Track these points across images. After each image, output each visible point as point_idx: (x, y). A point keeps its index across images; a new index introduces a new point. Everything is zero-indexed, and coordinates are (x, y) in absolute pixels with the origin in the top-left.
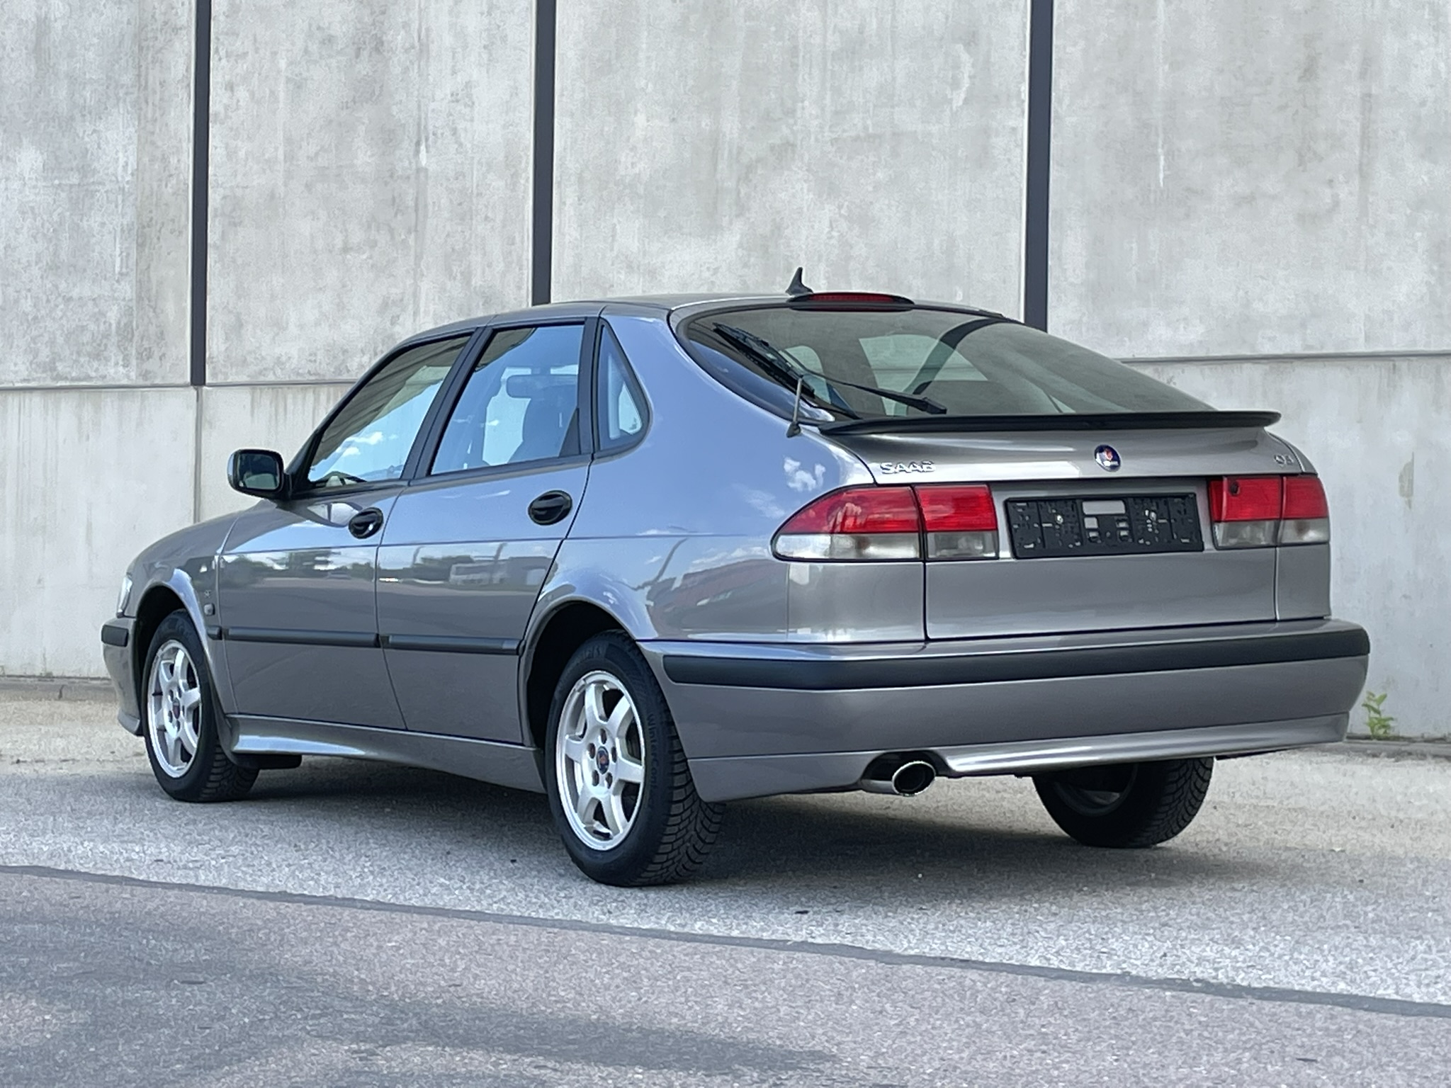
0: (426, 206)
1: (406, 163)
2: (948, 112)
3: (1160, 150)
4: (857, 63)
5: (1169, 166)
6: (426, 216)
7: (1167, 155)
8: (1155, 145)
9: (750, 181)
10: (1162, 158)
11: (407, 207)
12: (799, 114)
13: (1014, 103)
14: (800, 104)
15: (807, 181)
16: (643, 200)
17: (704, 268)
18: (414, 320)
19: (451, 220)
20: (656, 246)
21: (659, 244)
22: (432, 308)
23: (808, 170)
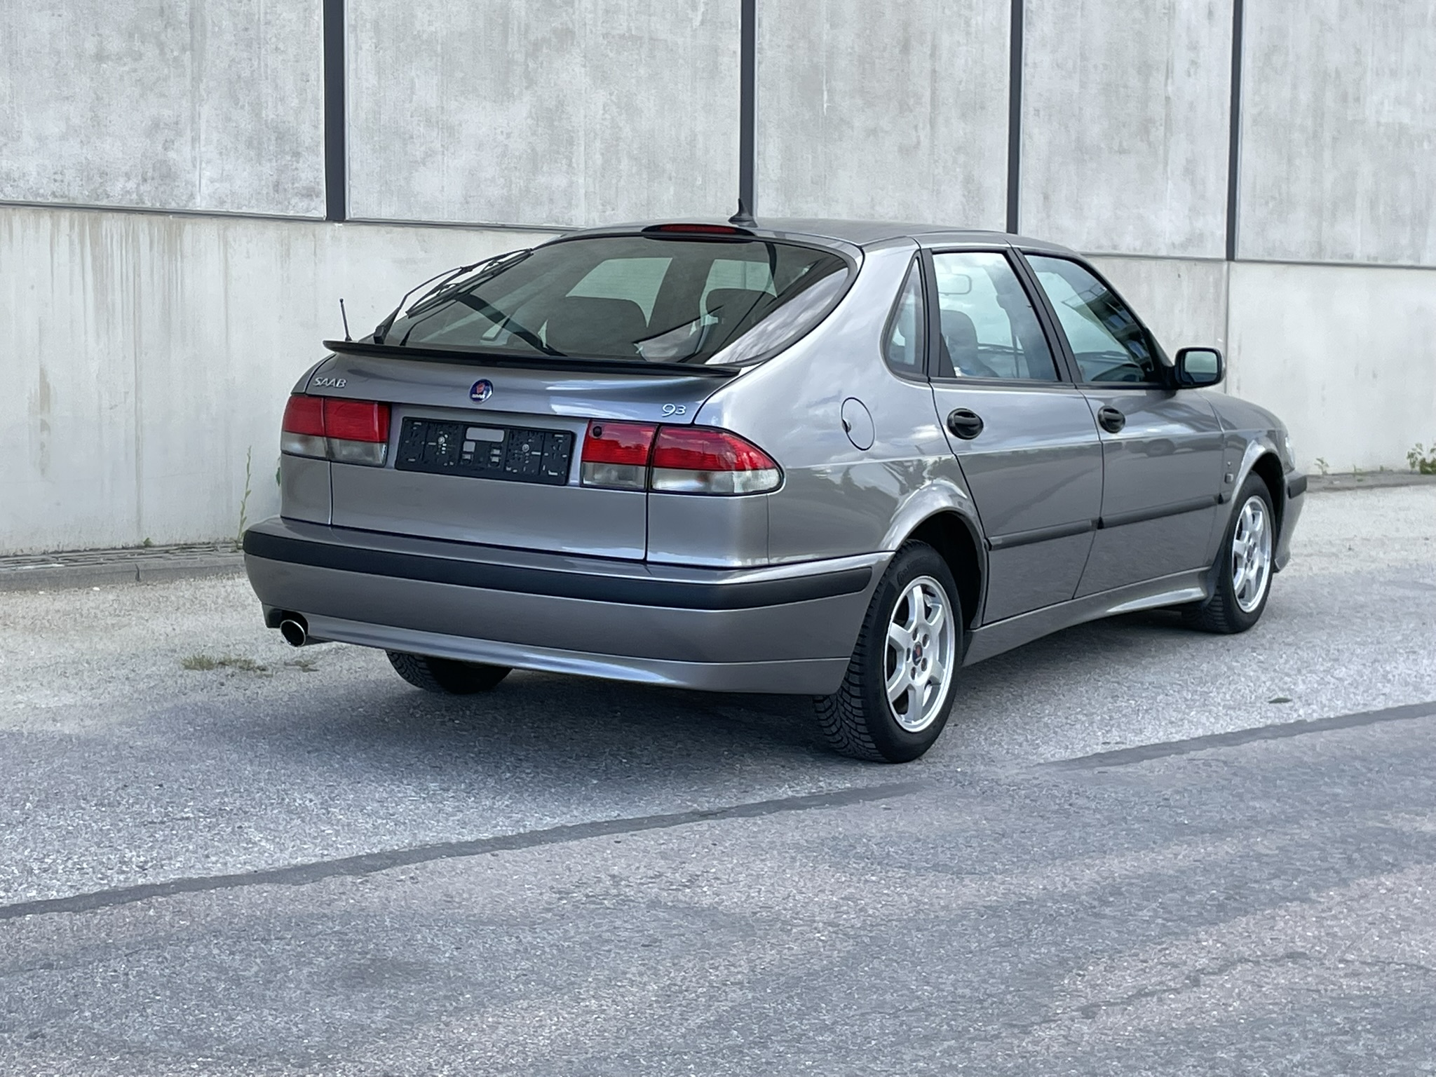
0: (203, 24)
2: (689, 29)
3: (824, 88)
5: (829, 100)
6: (204, 35)
7: (828, 91)
8: (822, 83)
9: (537, 57)
10: (825, 93)
11: (181, 23)
12: (577, 5)
13: (734, 30)
15: (584, 66)
16: (440, 59)
17: (498, 131)
18: (193, 148)
19: (236, 44)
20: (454, 105)
21: (456, 103)
22: (215, 136)
23: (585, 57)
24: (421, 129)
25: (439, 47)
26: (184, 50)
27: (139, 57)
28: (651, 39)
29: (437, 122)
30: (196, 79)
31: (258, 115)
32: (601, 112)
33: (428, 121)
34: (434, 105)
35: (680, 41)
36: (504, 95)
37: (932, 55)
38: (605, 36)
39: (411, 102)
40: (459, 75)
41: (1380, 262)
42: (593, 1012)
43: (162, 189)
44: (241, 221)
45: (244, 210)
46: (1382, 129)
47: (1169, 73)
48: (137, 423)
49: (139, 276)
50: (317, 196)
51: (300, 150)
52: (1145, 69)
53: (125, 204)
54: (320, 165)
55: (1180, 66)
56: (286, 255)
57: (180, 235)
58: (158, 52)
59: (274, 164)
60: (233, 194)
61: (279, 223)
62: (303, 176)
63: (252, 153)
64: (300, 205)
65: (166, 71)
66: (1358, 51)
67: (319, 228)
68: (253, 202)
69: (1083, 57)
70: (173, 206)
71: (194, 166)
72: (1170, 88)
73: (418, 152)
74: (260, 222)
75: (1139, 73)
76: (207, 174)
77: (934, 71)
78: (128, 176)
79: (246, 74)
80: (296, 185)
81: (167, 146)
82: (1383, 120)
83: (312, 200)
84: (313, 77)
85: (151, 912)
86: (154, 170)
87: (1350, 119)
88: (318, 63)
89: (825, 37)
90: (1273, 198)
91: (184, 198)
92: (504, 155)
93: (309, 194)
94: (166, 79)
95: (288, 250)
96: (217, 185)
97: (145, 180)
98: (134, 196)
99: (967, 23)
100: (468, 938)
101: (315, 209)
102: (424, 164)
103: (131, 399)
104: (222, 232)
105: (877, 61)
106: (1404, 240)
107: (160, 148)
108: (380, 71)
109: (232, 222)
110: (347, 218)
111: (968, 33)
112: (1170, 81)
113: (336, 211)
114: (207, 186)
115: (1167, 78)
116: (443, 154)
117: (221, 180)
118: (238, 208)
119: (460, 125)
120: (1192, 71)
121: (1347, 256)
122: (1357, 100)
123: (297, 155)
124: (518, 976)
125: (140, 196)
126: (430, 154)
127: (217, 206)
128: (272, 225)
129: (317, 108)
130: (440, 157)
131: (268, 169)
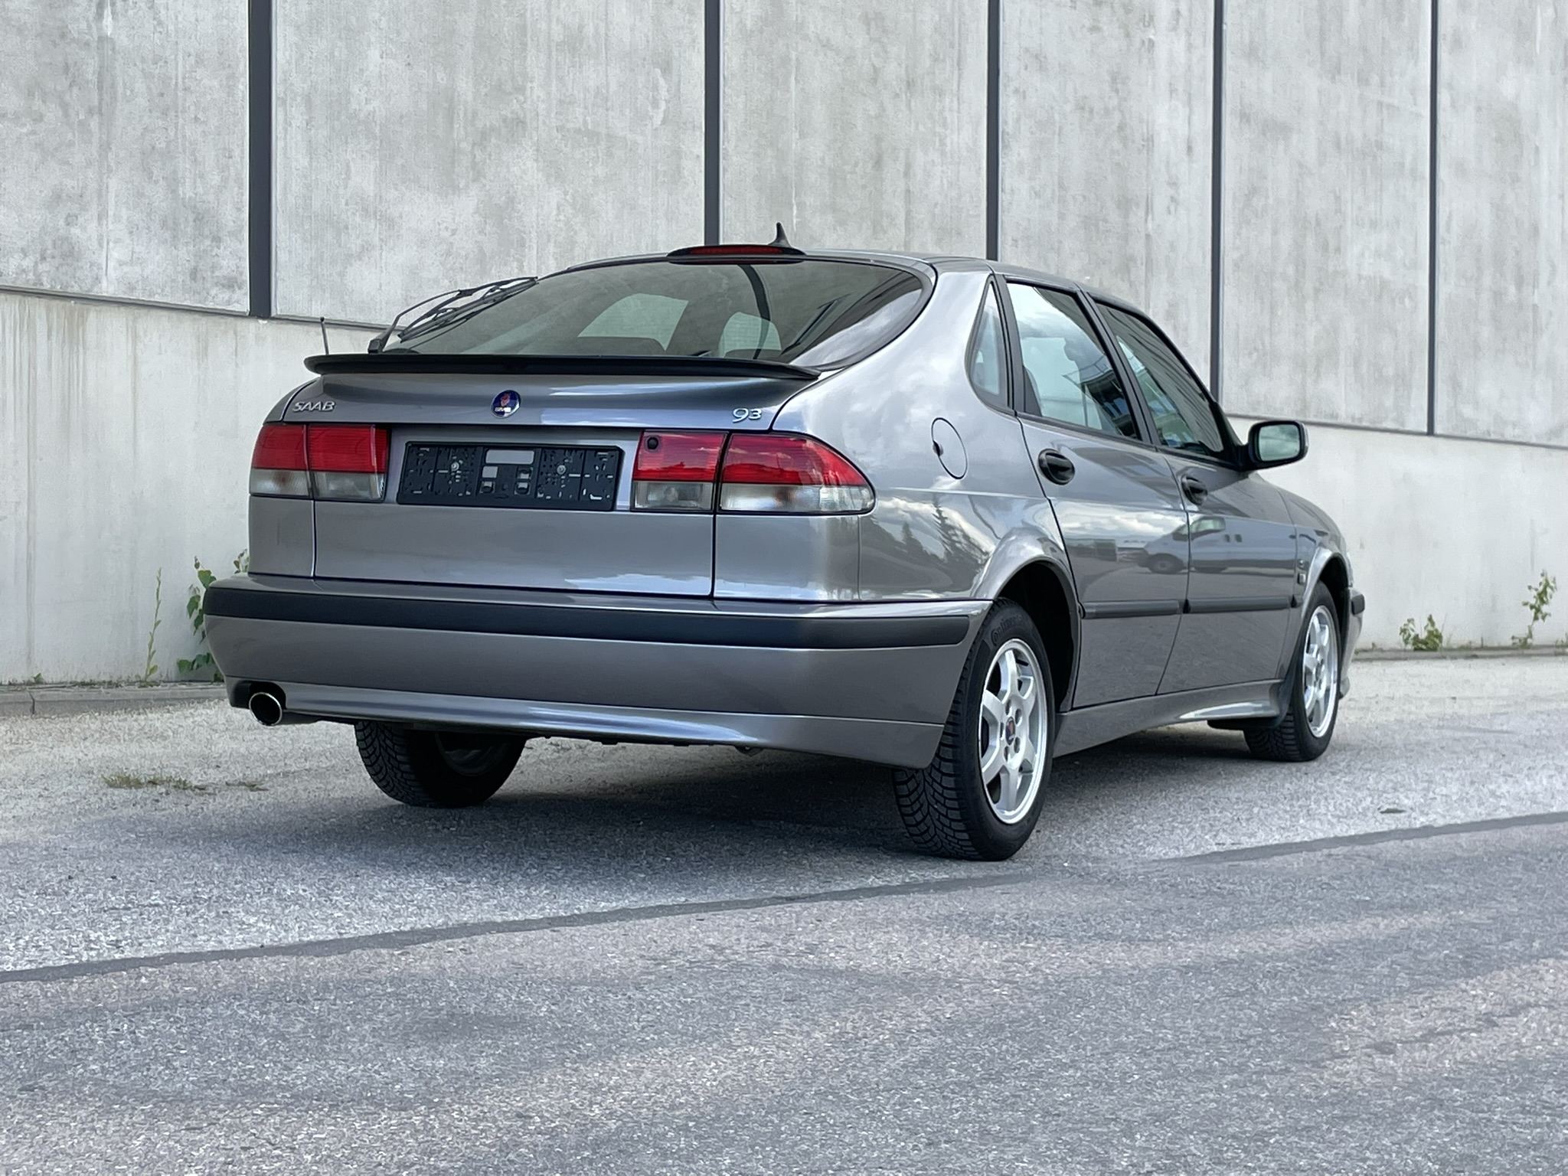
0: (113, 86)
1: (83, 26)
2: (649, 127)
3: (794, 201)
4: (577, 59)
5: (799, 215)
6: (114, 98)
7: (798, 205)
8: (791, 196)
9: (485, 148)
10: (795, 207)
11: (87, 82)
12: (528, 92)
13: (698, 133)
14: (529, 85)
15: (536, 160)
16: (378, 142)
17: (442, 227)
18: (100, 224)
19: (150, 111)
20: (393, 194)
21: (396, 193)
22: (124, 213)
23: (538, 150)
24: (358, 219)
25: (378, 128)
26: (90, 112)
27: (39, 118)
28: (608, 135)
29: (375, 213)
30: (105, 147)
31: (174, 191)
32: (555, 212)
33: (365, 210)
34: (372, 194)
35: (640, 139)
36: (449, 187)
37: (906, 174)
38: (559, 129)
39: (346, 187)
40: (399, 161)
41: (1365, 424)
42: (759, 1057)
43: (63, 269)
44: (154, 313)
45: (157, 298)
46: (1363, 282)
47: (1149, 209)
48: (29, 538)
49: (35, 368)
50: (240, 288)
51: (221, 235)
52: (1125, 204)
53: (20, 284)
54: (242, 251)
55: (1160, 202)
56: (203, 352)
57: (83, 323)
58: (61, 113)
59: (191, 248)
60: (145, 279)
61: (197, 316)
62: (224, 263)
63: (167, 235)
64: (221, 296)
65: (70, 136)
66: (1338, 198)
67: (241, 324)
68: (168, 289)
69: (1061, 186)
70: (75, 289)
71: (101, 245)
72: (1150, 226)
73: (354, 244)
74: (174, 315)
75: (1119, 207)
76: (115, 254)
77: (908, 191)
78: (24, 252)
79: (161, 145)
80: (217, 273)
81: (71, 219)
82: (1364, 273)
83: (234, 291)
84: (237, 153)
85: (143, 980)
86: (54, 248)
87: (1331, 269)
88: (243, 138)
89: (794, 145)
90: (1256, 349)
91: (89, 281)
92: (448, 253)
93: (230, 284)
94: (71, 144)
95: (206, 348)
96: (126, 269)
97: (43, 259)
98: (31, 276)
99: (942, 143)
100: (562, 996)
101: (238, 302)
102: (360, 259)
103: (24, 509)
104: (131, 323)
105: (848, 176)
106: (1389, 403)
107: (62, 223)
108: (311, 150)
109: (143, 311)
110: (273, 314)
111: (943, 153)
112: (1150, 217)
113: (261, 306)
114: (115, 269)
115: (1147, 214)
116: (381, 249)
117: (131, 263)
118: (150, 296)
119: (401, 217)
120: (1172, 209)
121: (1332, 416)
122: (1338, 250)
123: (217, 240)
124: (643, 1028)
125: (38, 276)
126: (366, 249)
127: (125, 293)
128: (187, 318)
129: (240, 188)
130: (377, 253)
131: (185, 254)
